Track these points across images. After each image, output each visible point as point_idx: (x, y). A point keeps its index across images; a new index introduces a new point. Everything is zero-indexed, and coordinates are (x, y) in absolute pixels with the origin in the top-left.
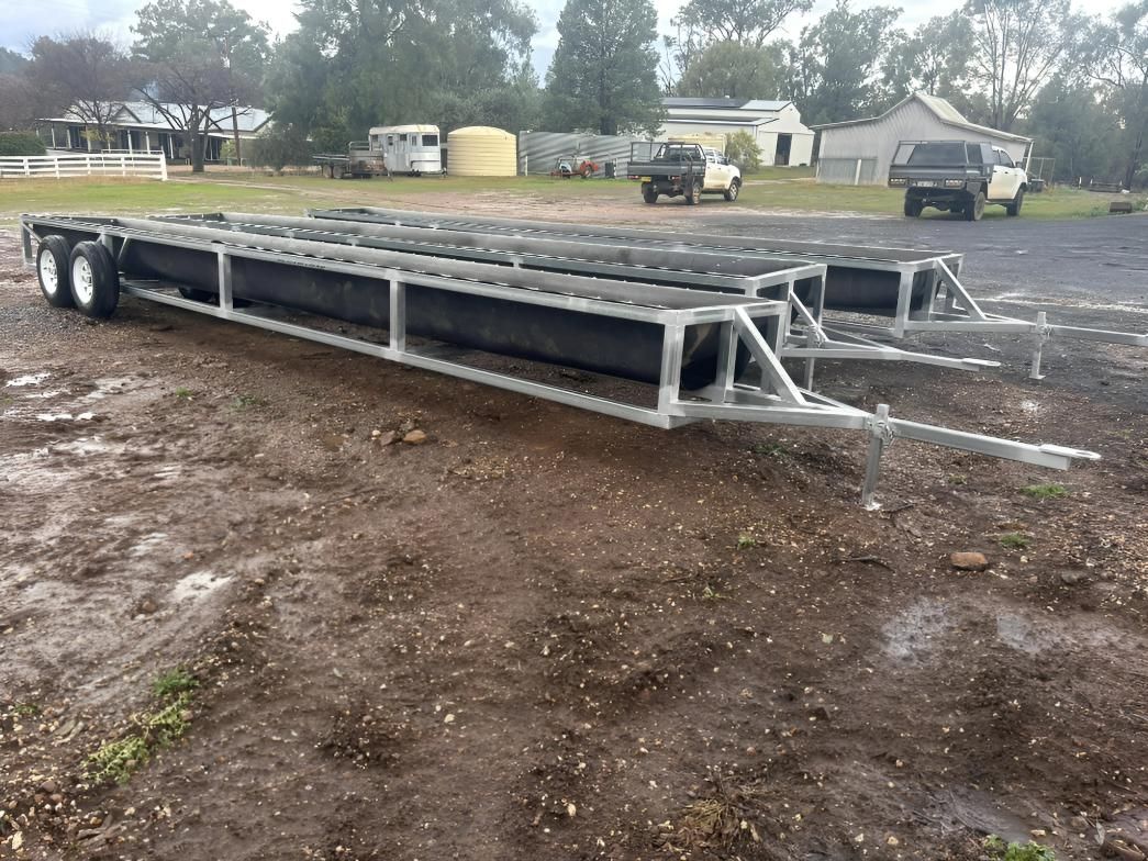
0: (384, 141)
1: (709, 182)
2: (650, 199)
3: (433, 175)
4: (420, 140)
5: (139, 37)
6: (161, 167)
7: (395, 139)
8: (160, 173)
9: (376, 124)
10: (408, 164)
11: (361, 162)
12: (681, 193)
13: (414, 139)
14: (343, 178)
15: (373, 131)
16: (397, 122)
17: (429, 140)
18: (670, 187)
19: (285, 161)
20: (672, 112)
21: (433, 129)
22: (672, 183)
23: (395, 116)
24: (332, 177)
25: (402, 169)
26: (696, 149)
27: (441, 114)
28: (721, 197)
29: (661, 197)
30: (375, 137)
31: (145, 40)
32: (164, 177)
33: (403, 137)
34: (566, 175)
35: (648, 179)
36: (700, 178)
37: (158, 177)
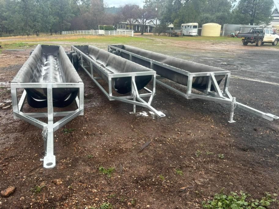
0: (184, 27)
1: (265, 39)
2: (245, 44)
3: (194, 36)
4: (192, 27)
5: (145, 4)
6: (132, 33)
7: (187, 27)
8: (132, 35)
9: (184, 23)
10: (189, 33)
11: (176, 32)
12: (254, 42)
13: (191, 27)
14: (171, 36)
15: (182, 25)
16: (188, 22)
17: (195, 27)
18: (250, 41)
19: (161, 32)
20: (275, 18)
21: (196, 24)
22: (251, 39)
23: (187, 20)
24: (169, 36)
25: (187, 34)
26: (262, 30)
27: (204, 20)
28: (271, 44)
29: (249, 44)
30: (183, 26)
31: (146, 5)
32: (133, 36)
33: (188, 26)
34: (233, 36)
35: (244, 38)
36: (262, 38)
37: (131, 36)
